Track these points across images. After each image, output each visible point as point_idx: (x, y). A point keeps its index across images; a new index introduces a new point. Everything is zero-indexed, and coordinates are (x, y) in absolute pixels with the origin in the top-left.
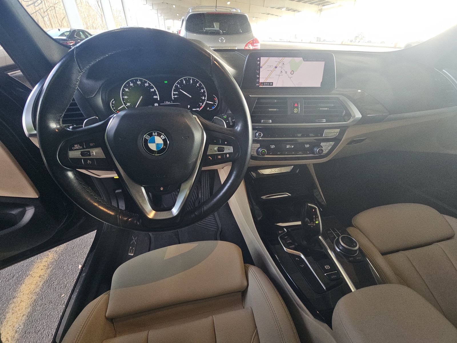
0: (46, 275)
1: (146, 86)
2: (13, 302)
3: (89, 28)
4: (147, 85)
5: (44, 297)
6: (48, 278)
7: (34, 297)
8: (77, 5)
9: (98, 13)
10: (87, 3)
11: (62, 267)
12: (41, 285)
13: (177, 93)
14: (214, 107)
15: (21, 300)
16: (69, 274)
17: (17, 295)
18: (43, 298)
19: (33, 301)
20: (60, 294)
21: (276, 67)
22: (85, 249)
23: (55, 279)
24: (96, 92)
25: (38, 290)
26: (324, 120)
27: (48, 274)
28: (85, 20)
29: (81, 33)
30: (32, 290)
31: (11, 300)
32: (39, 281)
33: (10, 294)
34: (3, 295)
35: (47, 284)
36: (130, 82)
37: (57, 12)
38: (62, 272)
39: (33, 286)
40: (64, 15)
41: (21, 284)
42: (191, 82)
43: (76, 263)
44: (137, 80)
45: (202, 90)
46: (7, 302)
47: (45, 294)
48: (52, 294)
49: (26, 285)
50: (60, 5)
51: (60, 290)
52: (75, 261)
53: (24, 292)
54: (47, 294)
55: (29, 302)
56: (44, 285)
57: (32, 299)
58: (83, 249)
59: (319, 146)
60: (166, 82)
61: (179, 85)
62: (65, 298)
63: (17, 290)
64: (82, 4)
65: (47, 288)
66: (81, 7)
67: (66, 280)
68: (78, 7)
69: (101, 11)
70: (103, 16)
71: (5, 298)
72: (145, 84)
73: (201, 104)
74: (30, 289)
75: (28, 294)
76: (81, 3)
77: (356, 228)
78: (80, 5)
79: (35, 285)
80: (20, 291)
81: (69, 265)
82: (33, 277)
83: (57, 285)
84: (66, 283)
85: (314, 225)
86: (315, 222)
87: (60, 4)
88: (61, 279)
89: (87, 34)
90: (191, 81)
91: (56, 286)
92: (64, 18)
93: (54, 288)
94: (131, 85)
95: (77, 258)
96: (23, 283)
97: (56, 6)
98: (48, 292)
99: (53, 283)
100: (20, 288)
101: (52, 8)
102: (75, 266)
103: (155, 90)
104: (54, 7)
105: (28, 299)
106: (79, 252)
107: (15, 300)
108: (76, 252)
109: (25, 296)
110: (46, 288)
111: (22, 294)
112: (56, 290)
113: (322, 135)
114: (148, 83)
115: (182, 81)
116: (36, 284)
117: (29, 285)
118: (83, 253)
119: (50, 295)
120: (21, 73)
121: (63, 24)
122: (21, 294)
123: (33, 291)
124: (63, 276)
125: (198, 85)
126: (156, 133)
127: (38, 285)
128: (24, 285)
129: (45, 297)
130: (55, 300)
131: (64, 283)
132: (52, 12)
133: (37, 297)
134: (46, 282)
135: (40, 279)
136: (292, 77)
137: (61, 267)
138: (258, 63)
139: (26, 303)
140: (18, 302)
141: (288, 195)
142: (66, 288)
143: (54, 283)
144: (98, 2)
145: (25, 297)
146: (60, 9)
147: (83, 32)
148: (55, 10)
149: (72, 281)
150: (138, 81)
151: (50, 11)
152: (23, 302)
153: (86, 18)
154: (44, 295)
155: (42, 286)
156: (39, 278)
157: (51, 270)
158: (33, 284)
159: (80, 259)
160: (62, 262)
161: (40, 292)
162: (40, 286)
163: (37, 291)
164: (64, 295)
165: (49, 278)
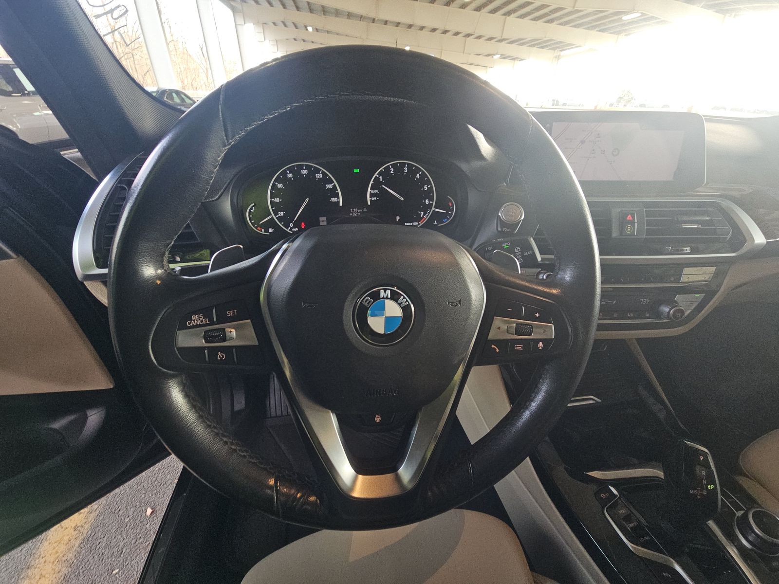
0: (86, 526)
1: (318, 178)
2: (27, 576)
3: (186, 88)
4: (319, 176)
5: (81, 571)
6: (90, 532)
7: (64, 570)
8: (169, 52)
9: (202, 65)
10: (185, 50)
11: (117, 511)
12: (77, 545)
13: (376, 191)
14: (448, 219)
15: (42, 574)
16: (128, 527)
17: (33, 563)
18: (79, 572)
19: (61, 577)
20: (110, 568)
21: (583, 142)
22: (160, 475)
23: (102, 536)
24: (222, 190)
25: (70, 556)
26: (688, 249)
27: (90, 524)
28: (181, 76)
29: (174, 95)
30: (61, 555)
31: (24, 571)
32: (74, 537)
33: (21, 559)
34: (10, 560)
35: (88, 545)
36: (288, 172)
37: (136, 62)
38: (115, 522)
39: (62, 548)
40: (149, 67)
41: (41, 540)
42: (406, 171)
43: (142, 504)
44: (301, 167)
45: (425, 186)
46: (17, 574)
47: (84, 564)
48: (96, 566)
49: (49, 544)
50: (142, 52)
51: (111, 560)
52: (141, 498)
53: (46, 558)
54: (87, 566)
55: (55, 579)
56: (82, 545)
57: (60, 574)
58: (156, 475)
59: (672, 303)
60: (356, 171)
61: (381, 177)
62: (121, 578)
63: (34, 551)
64: (176, 52)
65: (87, 554)
66: (176, 56)
67: (121, 539)
68: (170, 55)
69: (206, 62)
70: (209, 70)
71: (12, 566)
72: (316, 175)
73: (422, 213)
74: (57, 552)
75: (53, 562)
76: (175, 49)
77: (751, 479)
78: (173, 53)
79: (66, 545)
80: (40, 555)
81: (129, 507)
82: (63, 529)
83: (105, 548)
84: (122, 544)
85: (705, 492)
86: (707, 487)
87: (141, 50)
88: (113, 537)
89: (183, 96)
90: (406, 168)
91: (103, 551)
92: (147, 72)
93: (101, 554)
94: (290, 175)
95: (145, 492)
96: (45, 538)
97: (135, 52)
98: (88, 563)
99: (98, 543)
100: (39, 550)
101: (129, 55)
102: (139, 509)
103: (334, 186)
104: (133, 55)
105: (53, 572)
106: (150, 481)
107: (30, 572)
108: (143, 481)
109: (47, 566)
110: (86, 552)
111: (42, 560)
112: (103, 559)
113: (678, 280)
114: (323, 173)
115: (388, 168)
116: (68, 543)
117: (55, 545)
118: (156, 482)
119: (92, 568)
120: (79, 154)
121: (145, 81)
122: (40, 562)
123: (63, 556)
124: (117, 530)
125: (418, 176)
126: (388, 292)
127: (72, 545)
128: (48, 542)
129: (83, 571)
130: (102, 579)
131: (118, 544)
132: (128, 61)
133: (70, 570)
134: (86, 540)
135: (76, 532)
136: (614, 162)
137: (115, 510)
139: (49, 580)
140: (36, 577)
141: (594, 402)
142: (122, 555)
143: (100, 544)
144: (202, 49)
145: (49, 568)
146: (142, 57)
147: (178, 93)
148: (134, 58)
149: (133, 542)
150: (303, 169)
151: (126, 59)
152: (44, 578)
153: (182, 72)
154: (81, 567)
155: (79, 549)
156: (74, 531)
157: (96, 515)
158: (62, 542)
159: (150, 495)
160: (117, 500)
161: (75, 561)
162: (75, 548)
163: (69, 559)
164: (117, 571)
165: (92, 532)
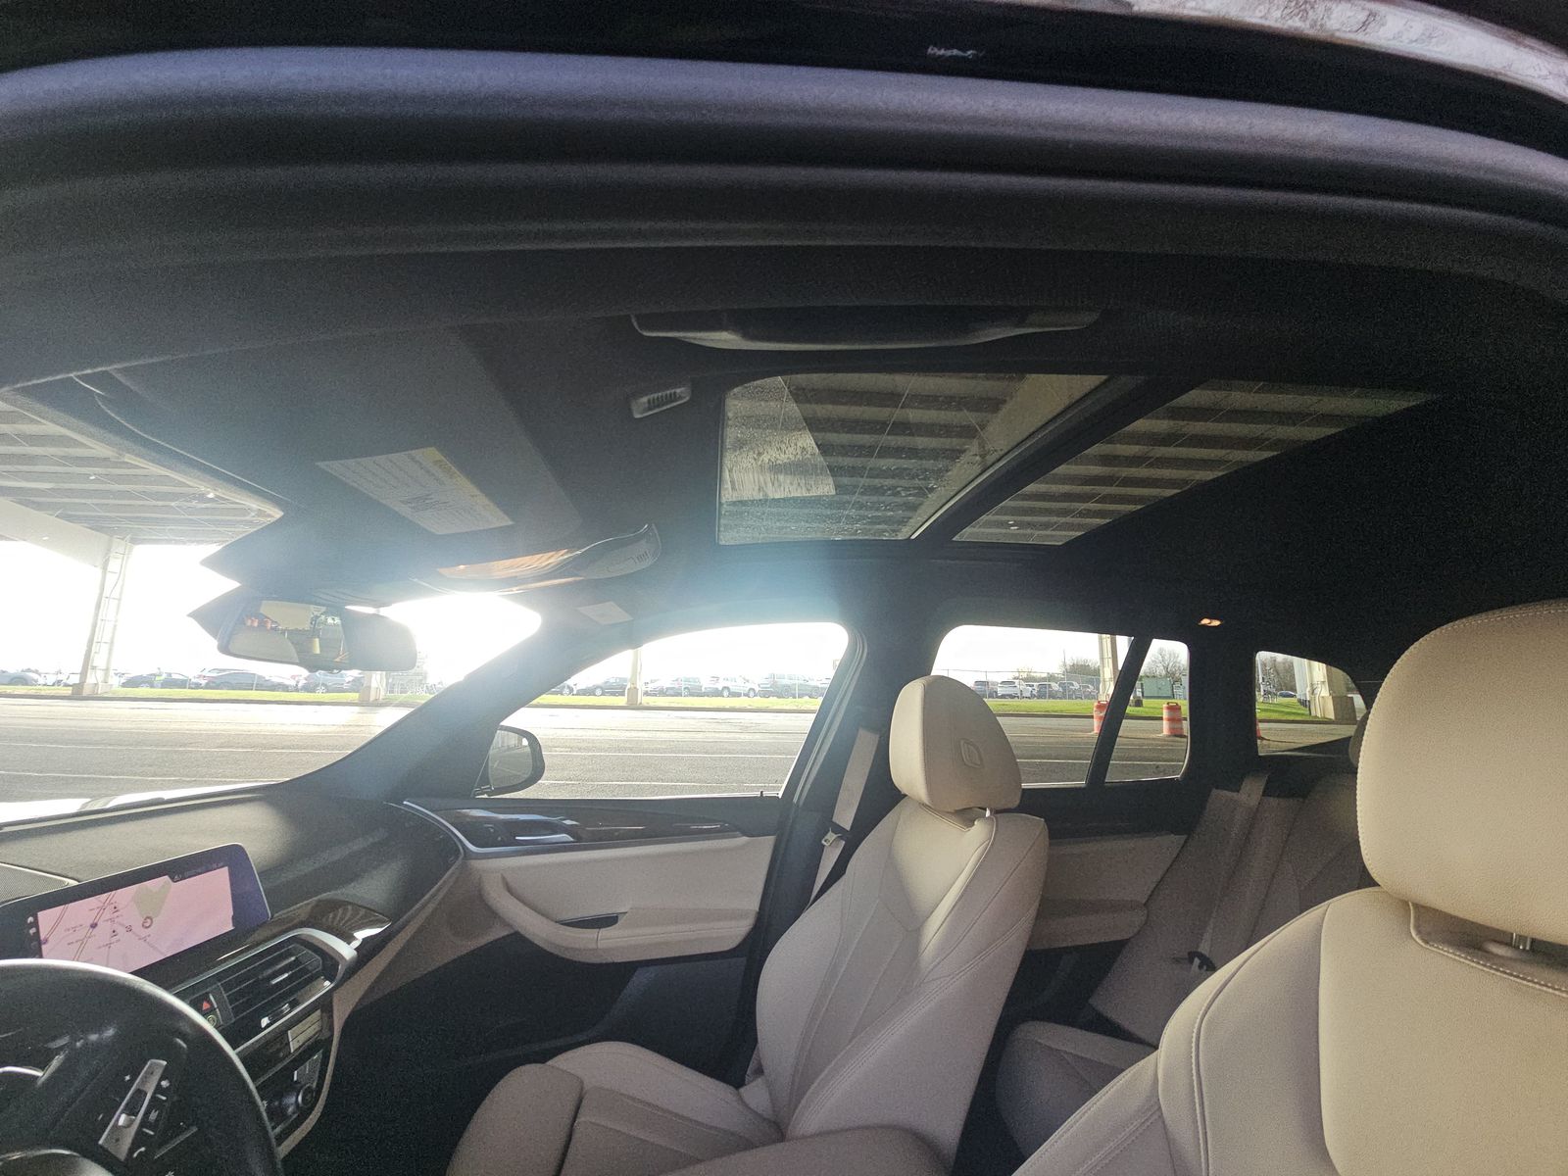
21: (94, 926)
26: (287, 1007)
59: (293, 1086)
113: (287, 1053)
136: (149, 936)
138: (33, 931)
